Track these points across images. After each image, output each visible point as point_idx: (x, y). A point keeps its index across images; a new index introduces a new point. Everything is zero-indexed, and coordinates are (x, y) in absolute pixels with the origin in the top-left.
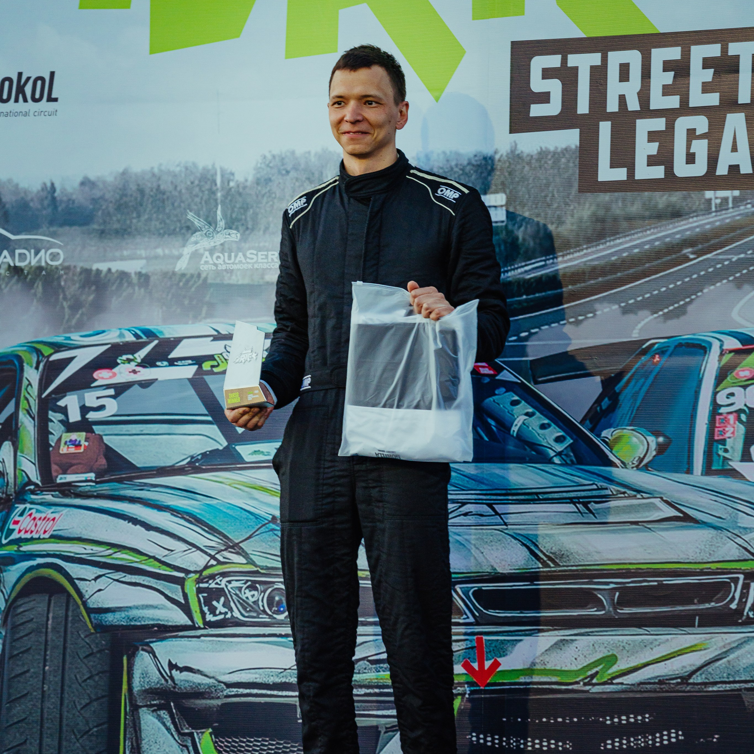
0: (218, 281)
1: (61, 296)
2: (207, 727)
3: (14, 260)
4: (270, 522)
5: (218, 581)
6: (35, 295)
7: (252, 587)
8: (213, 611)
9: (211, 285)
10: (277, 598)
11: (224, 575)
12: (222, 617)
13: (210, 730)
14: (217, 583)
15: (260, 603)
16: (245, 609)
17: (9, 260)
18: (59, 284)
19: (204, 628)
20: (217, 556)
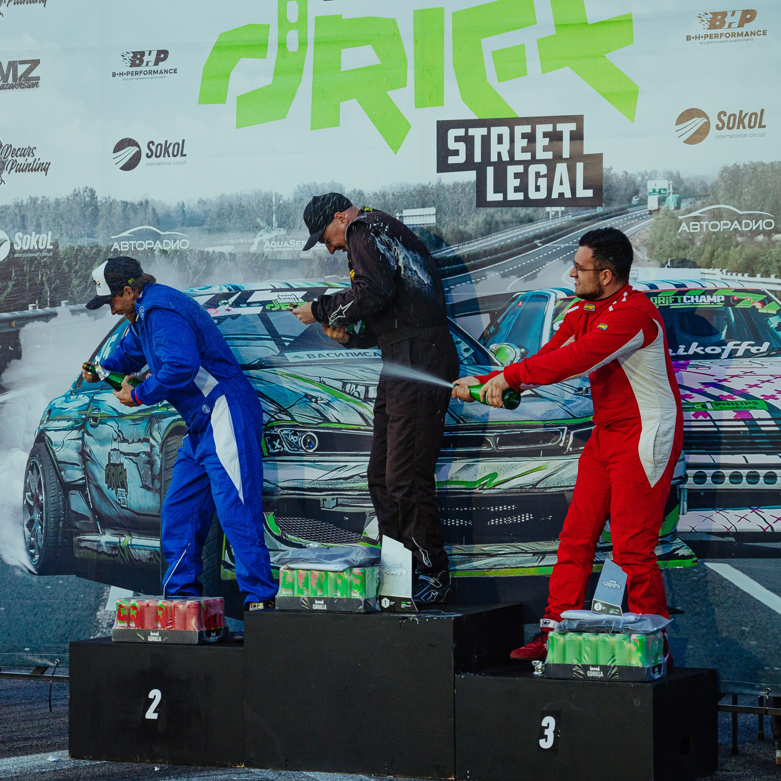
0: (274, 258)
1: (188, 267)
2: (271, 511)
3: (162, 246)
4: (304, 397)
5: (276, 430)
6: (174, 266)
7: (295, 434)
8: (273, 446)
9: (270, 260)
10: (308, 440)
11: (279, 426)
12: (278, 450)
13: (273, 513)
14: (275, 431)
15: (299, 443)
16: (291, 446)
17: (160, 246)
18: (187, 260)
19: (269, 457)
20: (275, 416)
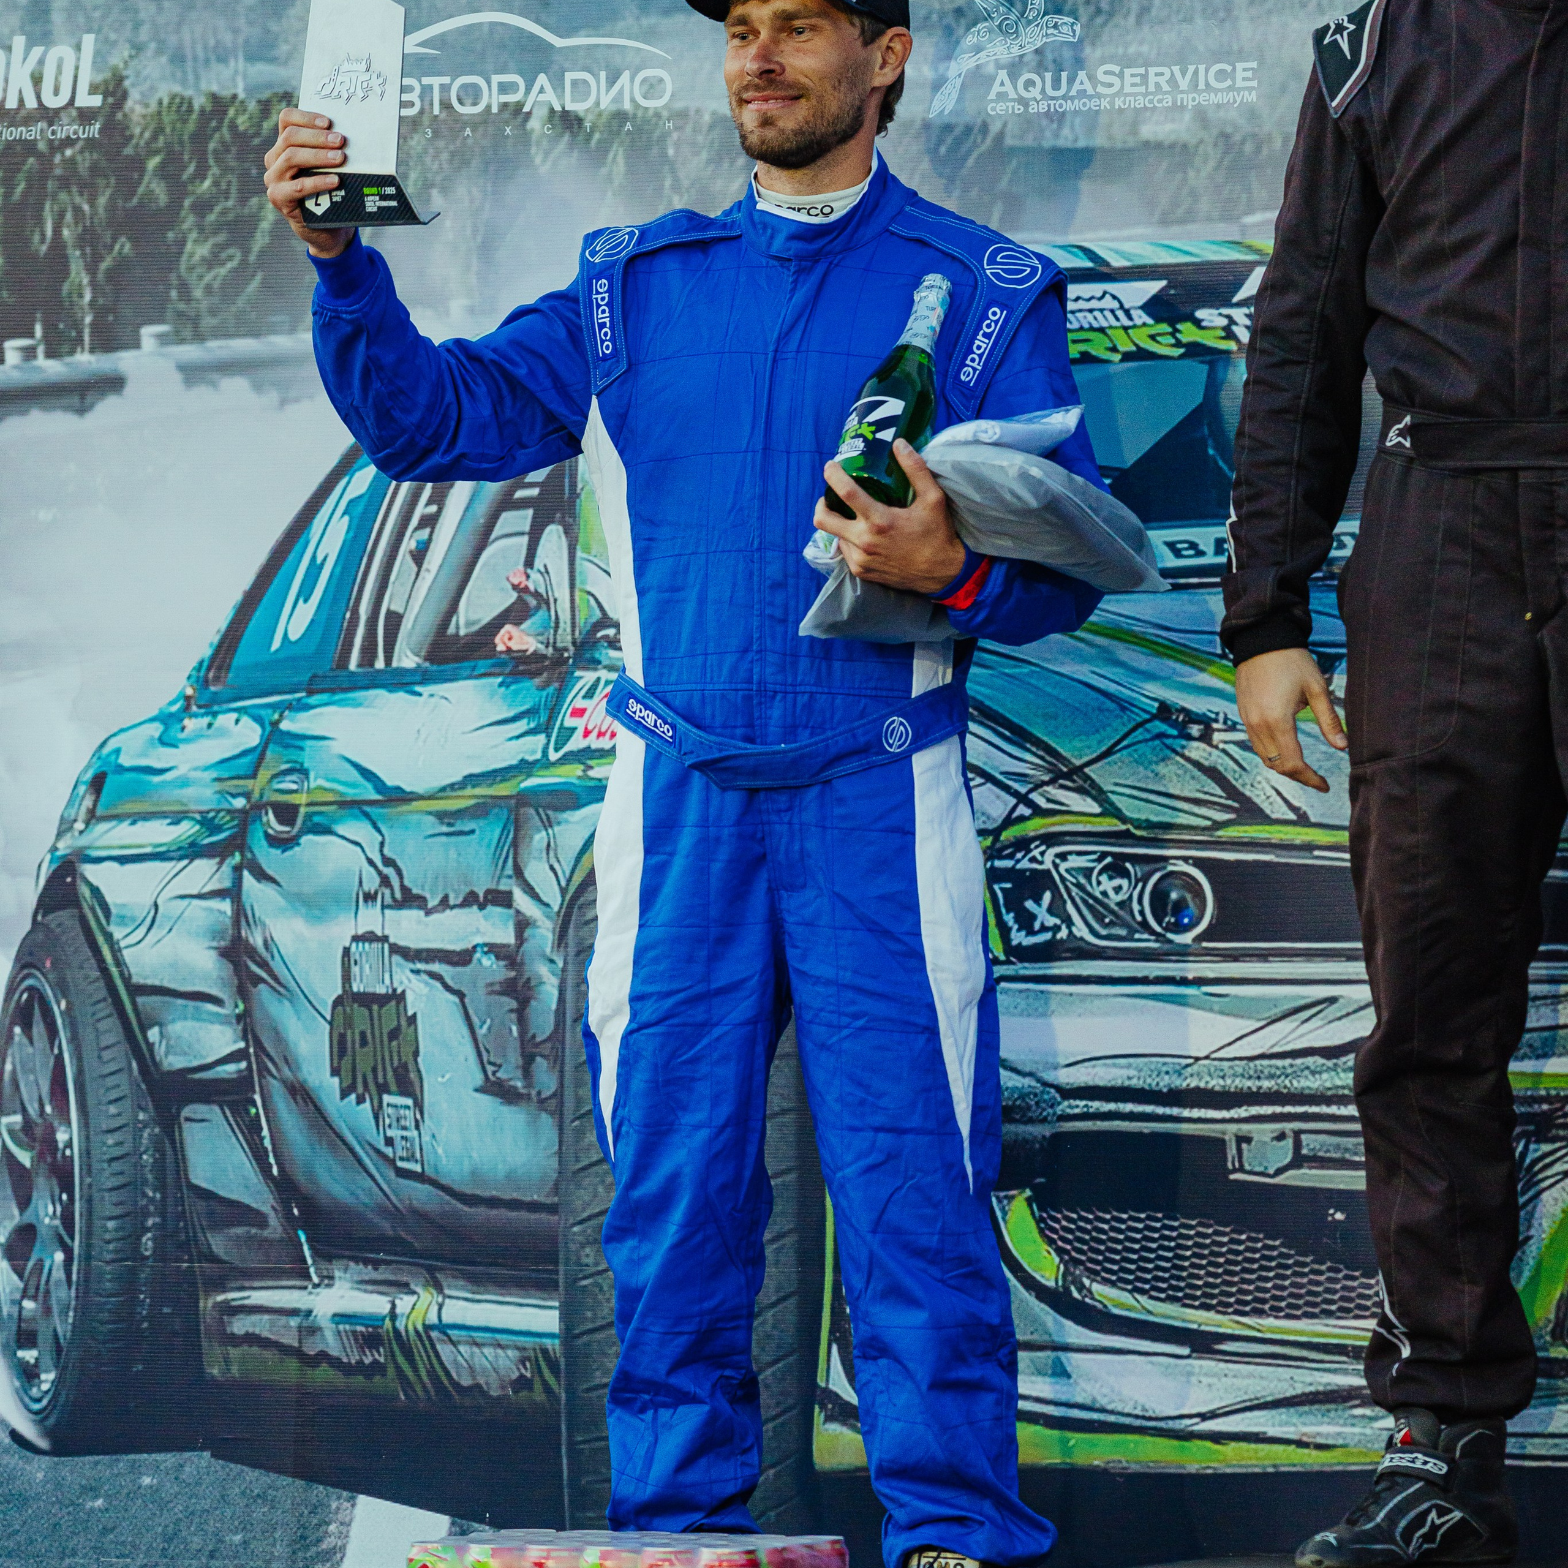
0: (1029, 141)
1: (668, 183)
2: (1021, 1186)
3: (561, 96)
4: (1154, 717)
5: (1036, 853)
6: (609, 179)
7: (1116, 869)
8: (1026, 921)
9: (1013, 150)
10: (1174, 896)
11: (1050, 839)
12: (1048, 936)
13: (1028, 1193)
14: (1033, 860)
15: (1136, 907)
16: (1100, 918)
17: (550, 96)
18: (663, 154)
19: (1008, 962)
20: (1035, 797)
